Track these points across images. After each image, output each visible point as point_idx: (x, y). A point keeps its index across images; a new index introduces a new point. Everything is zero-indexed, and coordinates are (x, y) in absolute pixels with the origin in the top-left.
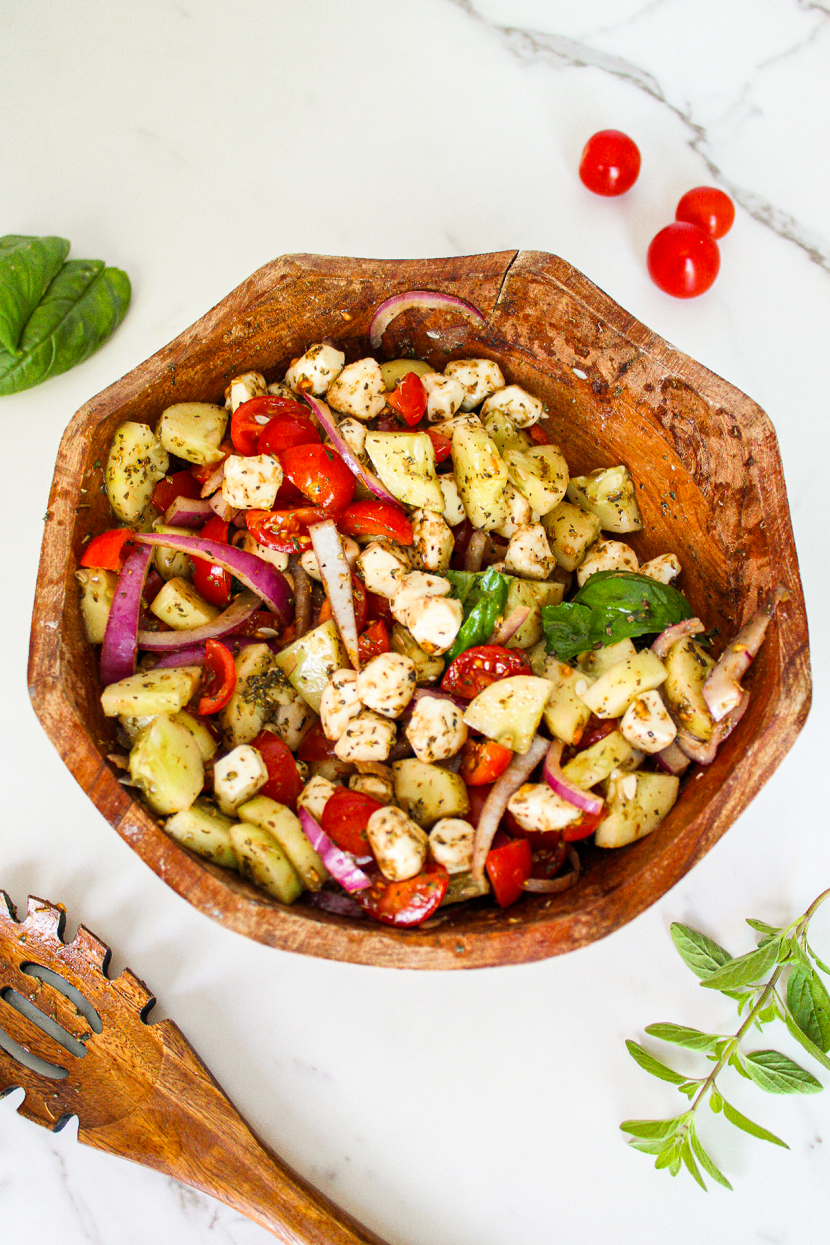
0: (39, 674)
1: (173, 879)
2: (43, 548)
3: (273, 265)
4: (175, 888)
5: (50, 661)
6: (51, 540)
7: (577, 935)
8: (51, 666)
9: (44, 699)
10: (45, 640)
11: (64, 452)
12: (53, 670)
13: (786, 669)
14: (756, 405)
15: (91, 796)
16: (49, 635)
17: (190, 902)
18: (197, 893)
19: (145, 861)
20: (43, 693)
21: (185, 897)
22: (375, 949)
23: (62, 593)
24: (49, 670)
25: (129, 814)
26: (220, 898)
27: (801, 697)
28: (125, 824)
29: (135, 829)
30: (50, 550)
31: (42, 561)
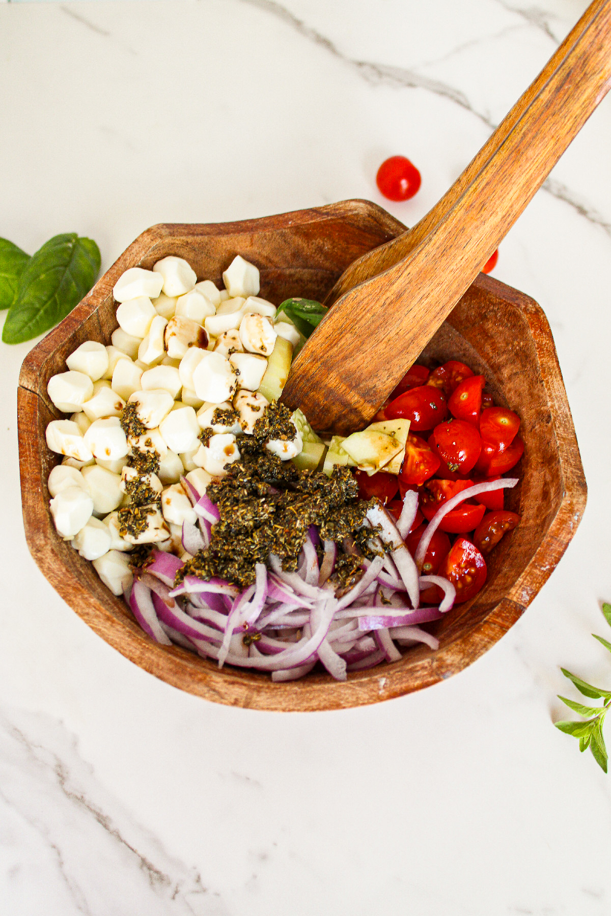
0: (431, 675)
1: (555, 557)
2: (313, 710)
3: (40, 561)
4: (561, 554)
5: (418, 671)
6: (305, 704)
7: (534, 310)
8: (424, 668)
9: (451, 665)
10: (397, 684)
11: (233, 701)
12: (426, 665)
13: (333, 215)
14: (143, 234)
15: (508, 628)
16: (392, 682)
17: (570, 540)
18: (563, 536)
19: (545, 582)
20: (447, 666)
21: (567, 545)
22: (564, 430)
23: (352, 683)
24: (426, 667)
25: (515, 599)
26: (566, 516)
27: (353, 204)
28: (522, 601)
29: (524, 593)
30: (314, 703)
31: (325, 708)
